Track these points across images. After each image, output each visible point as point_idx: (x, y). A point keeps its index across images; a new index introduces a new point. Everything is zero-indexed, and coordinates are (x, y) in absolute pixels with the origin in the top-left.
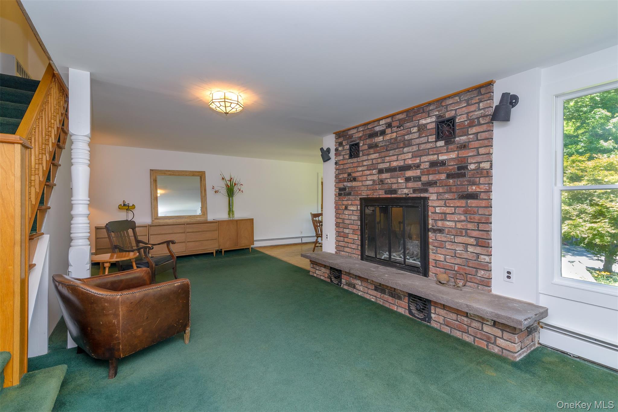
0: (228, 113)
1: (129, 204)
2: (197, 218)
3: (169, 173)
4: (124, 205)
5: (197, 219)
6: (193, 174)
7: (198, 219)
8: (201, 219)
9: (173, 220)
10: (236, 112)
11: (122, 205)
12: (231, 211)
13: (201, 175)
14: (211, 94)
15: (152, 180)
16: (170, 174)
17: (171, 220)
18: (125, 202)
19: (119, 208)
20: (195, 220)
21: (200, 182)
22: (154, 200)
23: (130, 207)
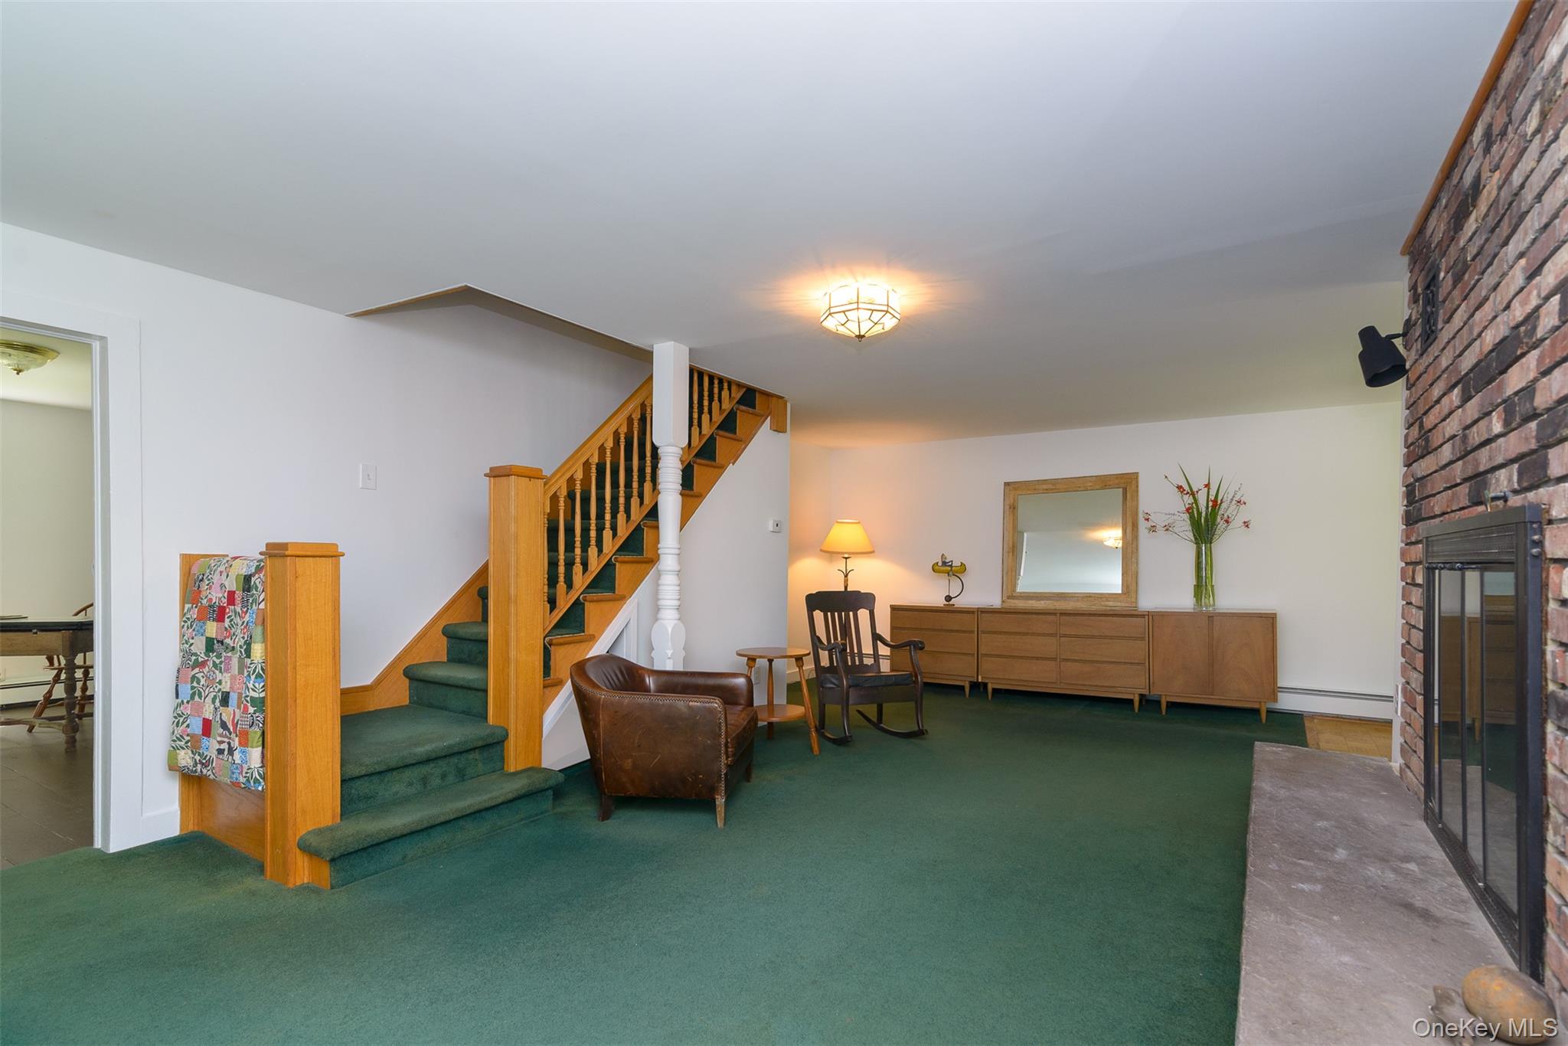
0: (864, 336)
1: (952, 561)
2: (1107, 601)
3: (1045, 487)
4: (944, 563)
5: (1107, 603)
6: (1104, 482)
7: (1111, 604)
8: (1119, 604)
9: (1048, 602)
10: (883, 331)
11: (940, 564)
12: (1202, 587)
13: (1126, 485)
14: (828, 295)
15: (1007, 507)
16: (1047, 490)
17: (1042, 602)
18: (946, 558)
19: (934, 571)
20: (1101, 605)
21: (1123, 503)
22: (1008, 552)
23: (953, 568)
